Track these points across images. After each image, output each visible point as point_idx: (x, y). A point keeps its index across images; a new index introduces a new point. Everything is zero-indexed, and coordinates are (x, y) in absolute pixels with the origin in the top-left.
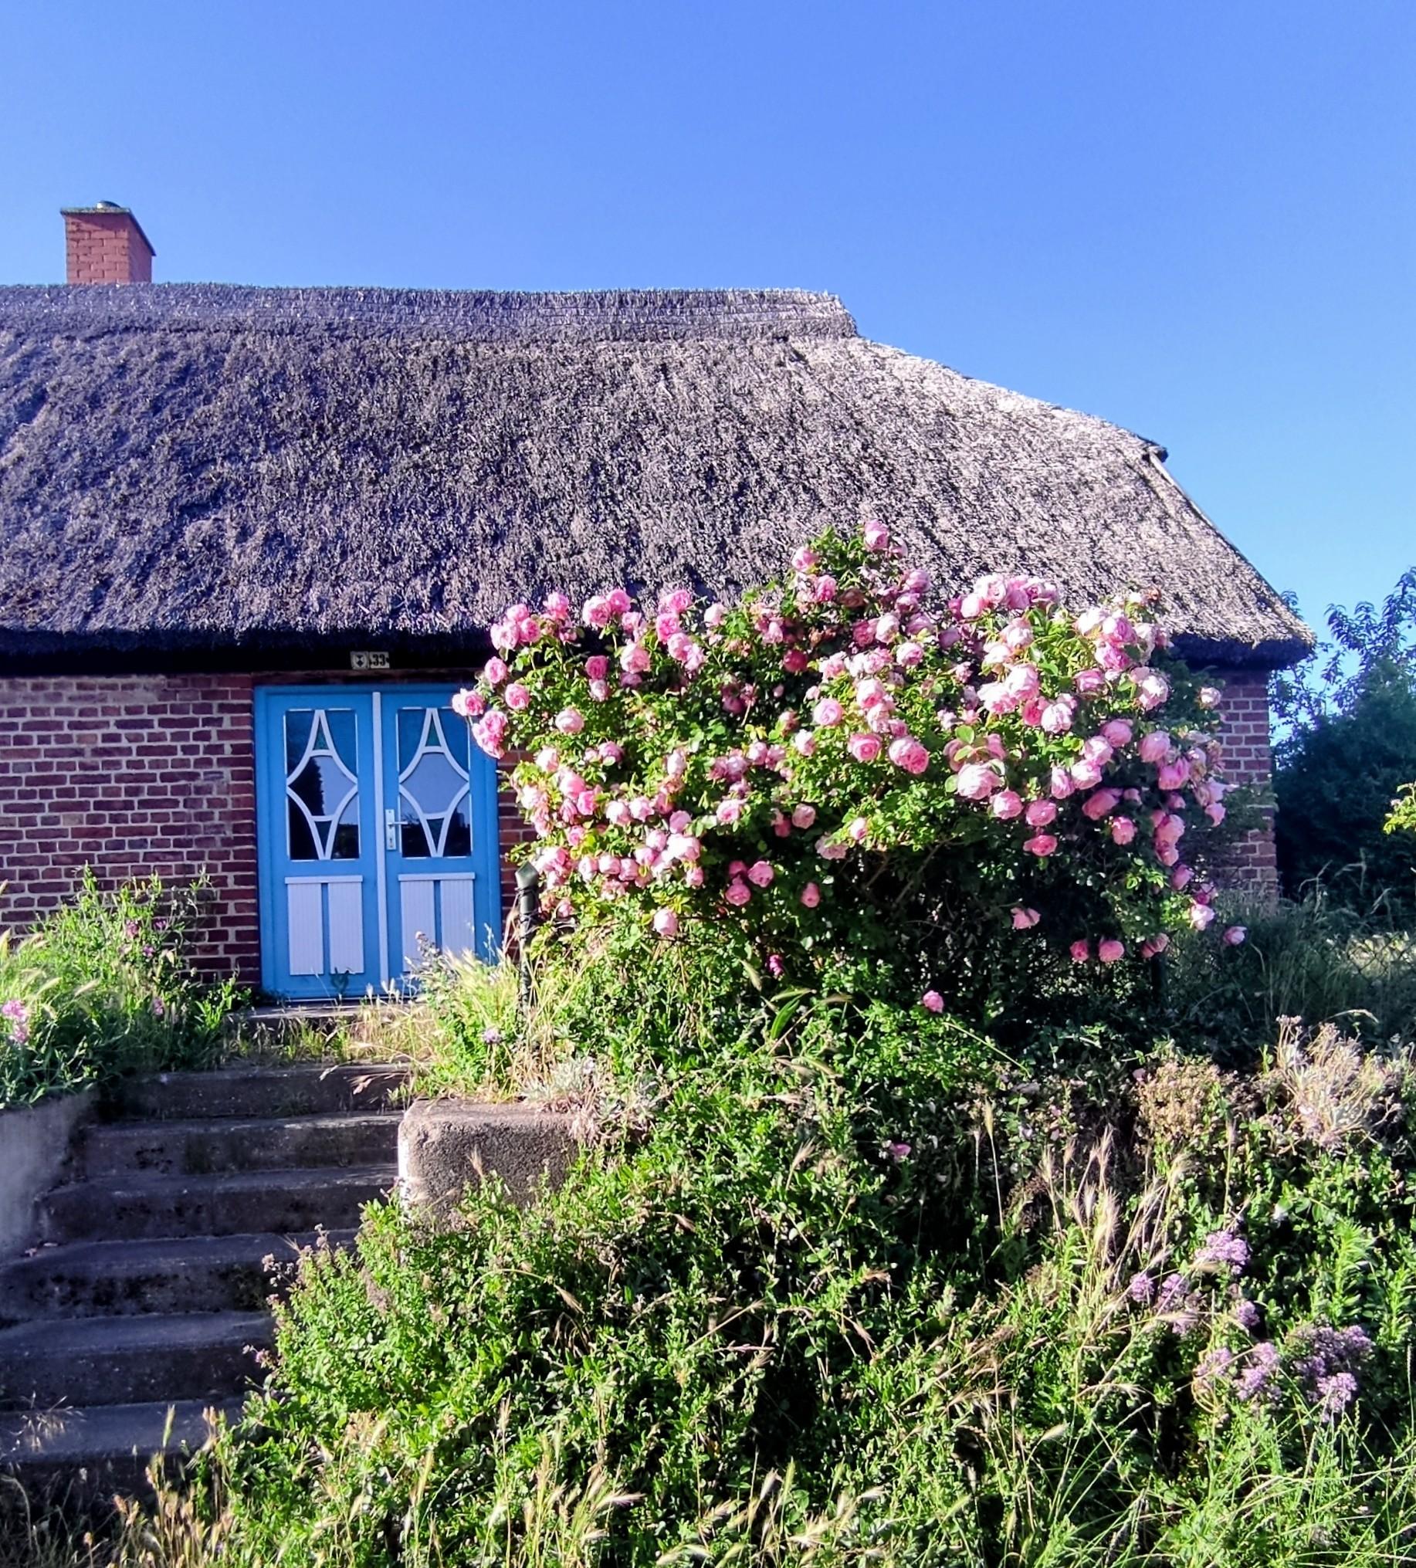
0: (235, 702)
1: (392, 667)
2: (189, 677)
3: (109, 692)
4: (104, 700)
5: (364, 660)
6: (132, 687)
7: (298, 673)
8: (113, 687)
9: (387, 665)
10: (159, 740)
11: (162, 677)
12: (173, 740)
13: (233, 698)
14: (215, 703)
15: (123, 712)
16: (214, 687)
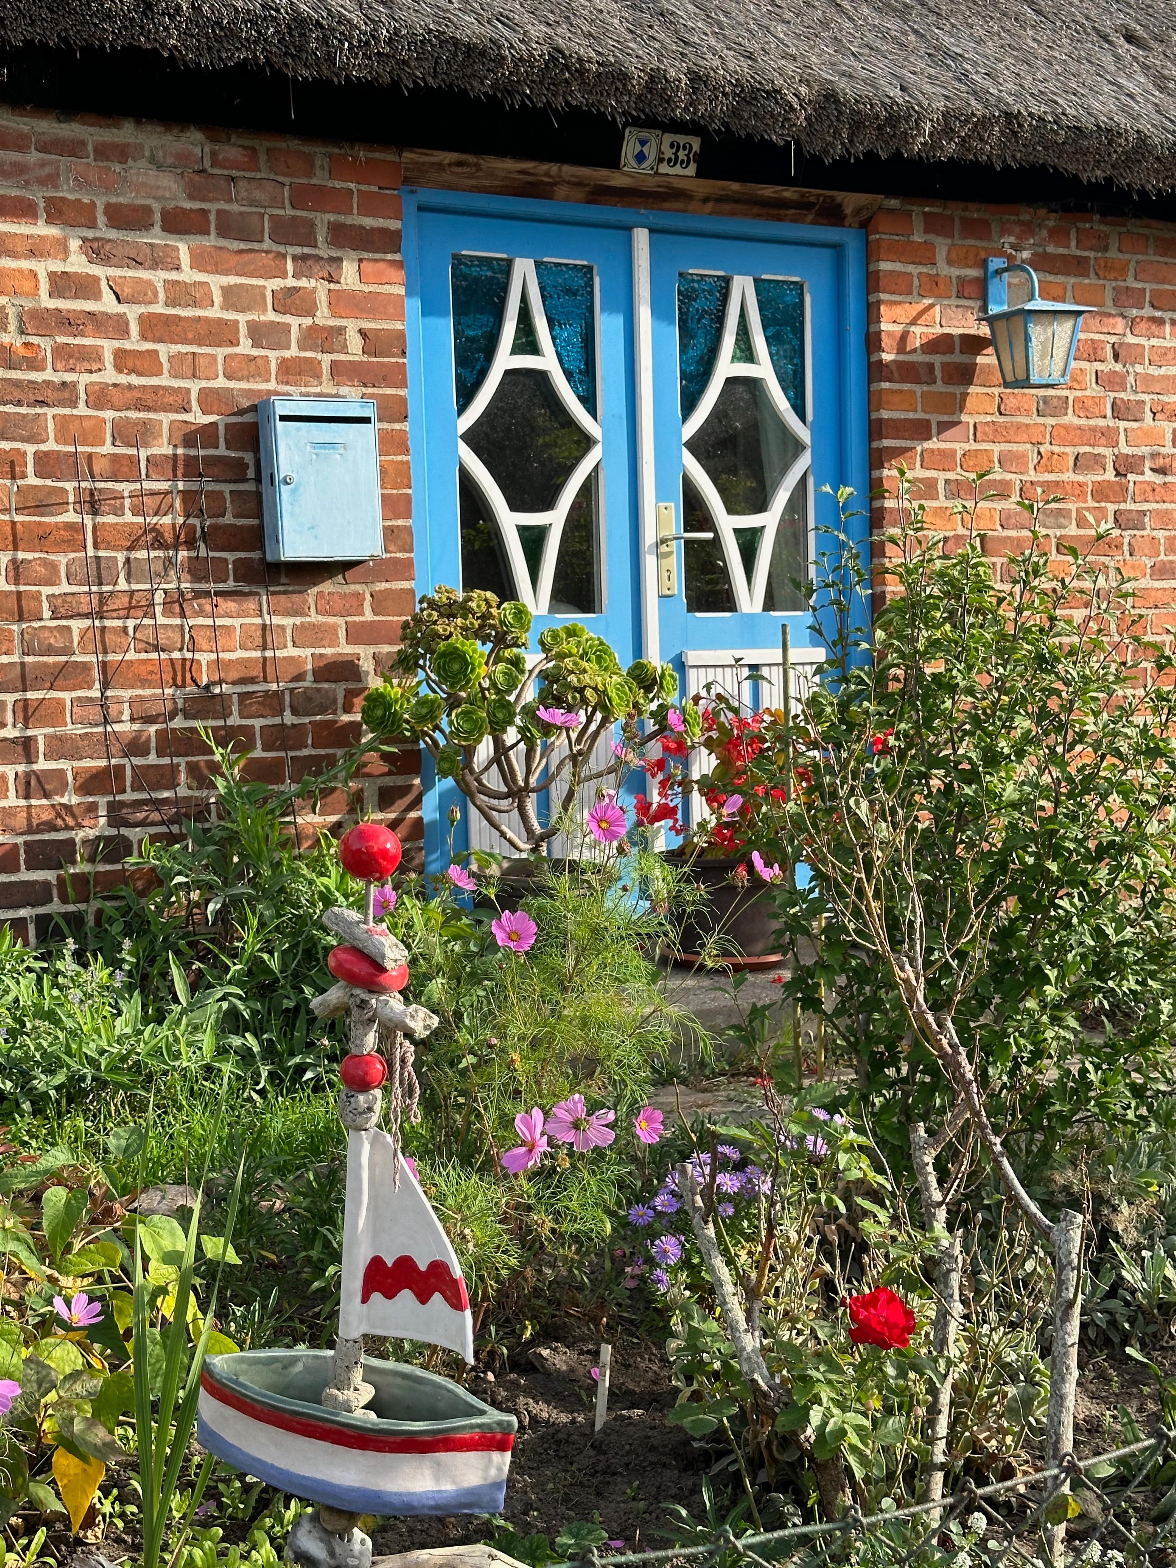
0: (369, 222)
1: (699, 174)
2: (262, 145)
3: (65, 161)
4: (51, 180)
5: (651, 152)
6: (122, 153)
7: (508, 166)
8: (73, 149)
9: (691, 170)
10: (195, 304)
11: (196, 135)
12: (227, 305)
13: (364, 211)
14: (323, 220)
15: (101, 220)
16: (320, 178)
